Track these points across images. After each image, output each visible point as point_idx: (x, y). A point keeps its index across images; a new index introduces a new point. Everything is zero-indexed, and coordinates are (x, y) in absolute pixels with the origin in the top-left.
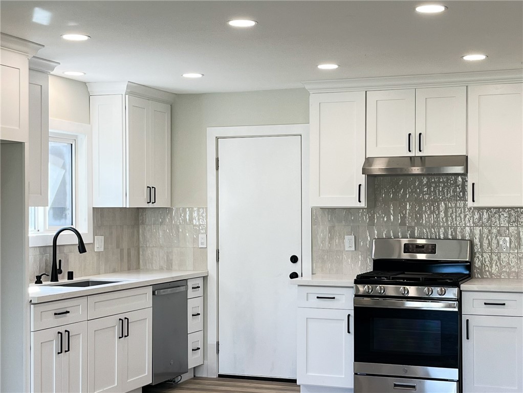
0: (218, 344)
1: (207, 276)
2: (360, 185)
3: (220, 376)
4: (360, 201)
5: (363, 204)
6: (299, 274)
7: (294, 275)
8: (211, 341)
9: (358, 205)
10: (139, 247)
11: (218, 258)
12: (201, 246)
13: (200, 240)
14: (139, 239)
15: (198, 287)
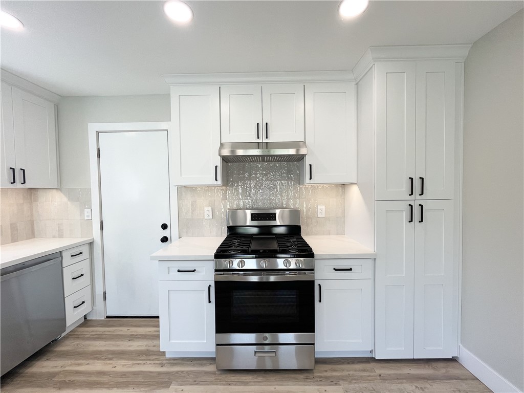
0: (105, 293)
1: (93, 242)
2: (216, 167)
3: (108, 317)
4: (216, 180)
5: (219, 182)
6: (169, 238)
7: (164, 240)
8: (99, 291)
9: (215, 183)
10: (33, 221)
11: (102, 228)
12: (86, 218)
13: (86, 214)
14: (32, 215)
15: (81, 253)
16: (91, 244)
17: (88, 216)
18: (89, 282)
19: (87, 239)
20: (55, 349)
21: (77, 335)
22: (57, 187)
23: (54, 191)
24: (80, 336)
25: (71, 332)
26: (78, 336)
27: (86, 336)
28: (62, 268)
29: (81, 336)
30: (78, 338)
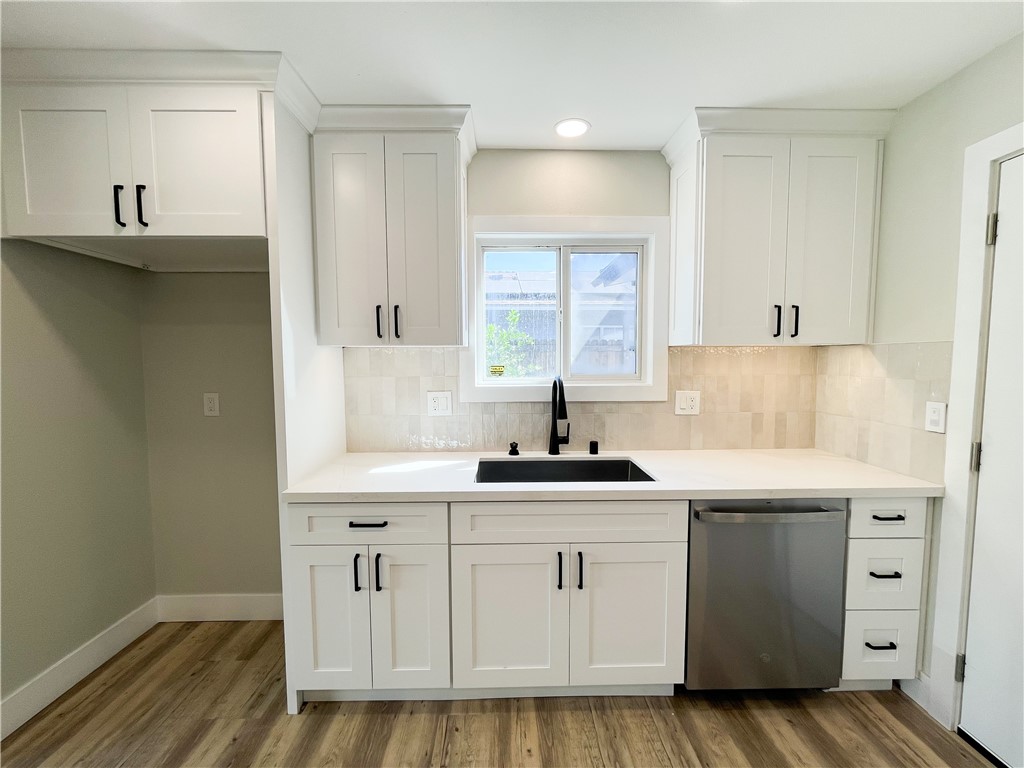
0: (962, 661)
3: (961, 733)
10: (815, 412)
11: (977, 465)
12: (929, 427)
13: (929, 415)
14: (814, 399)
15: (900, 518)
16: (935, 502)
17: (935, 423)
18: (915, 602)
19: (928, 485)
20: (812, 711)
21: (866, 716)
22: (863, 342)
23: (859, 351)
24: (870, 726)
25: (852, 692)
26: (865, 721)
27: (886, 741)
28: (847, 539)
29: (875, 730)
30: (866, 728)
